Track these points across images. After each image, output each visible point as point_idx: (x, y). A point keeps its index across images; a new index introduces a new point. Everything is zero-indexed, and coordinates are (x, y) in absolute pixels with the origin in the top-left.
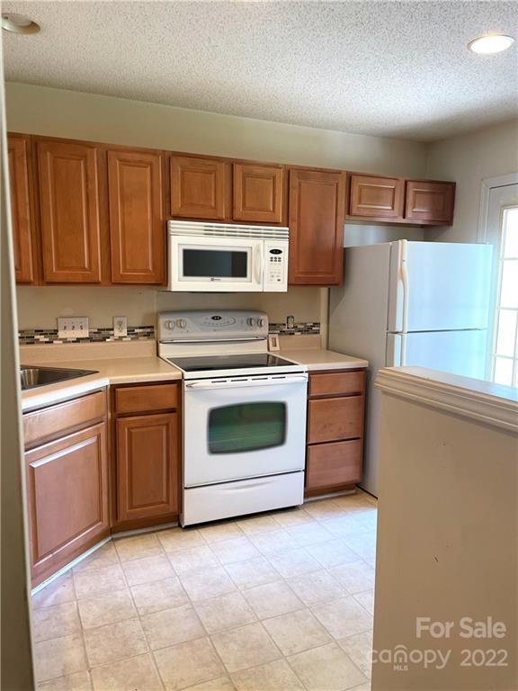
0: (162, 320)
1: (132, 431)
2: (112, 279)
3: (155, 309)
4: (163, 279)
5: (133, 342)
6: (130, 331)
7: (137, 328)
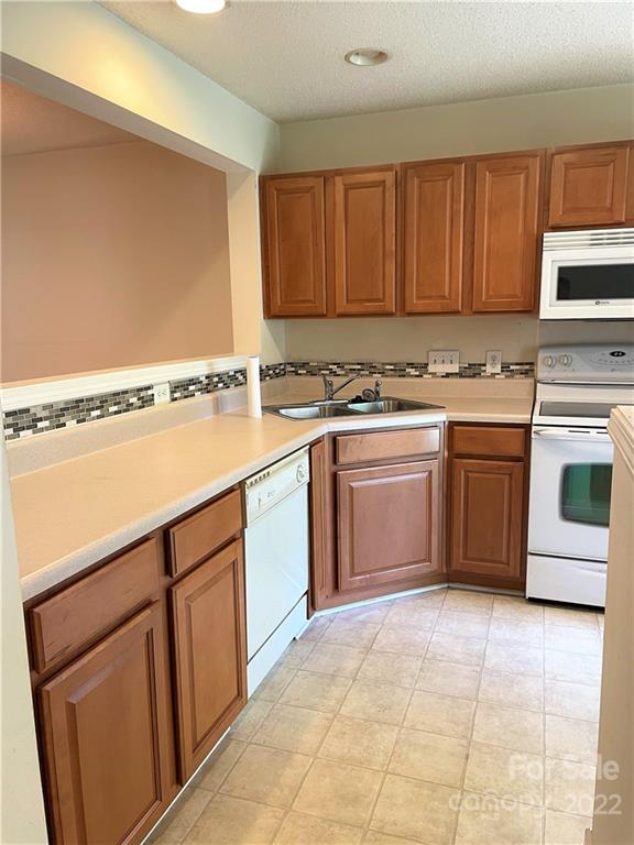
0: (541, 355)
1: (470, 474)
2: (473, 307)
3: (538, 342)
4: (533, 307)
5: (508, 380)
6: (505, 367)
7: (512, 364)
